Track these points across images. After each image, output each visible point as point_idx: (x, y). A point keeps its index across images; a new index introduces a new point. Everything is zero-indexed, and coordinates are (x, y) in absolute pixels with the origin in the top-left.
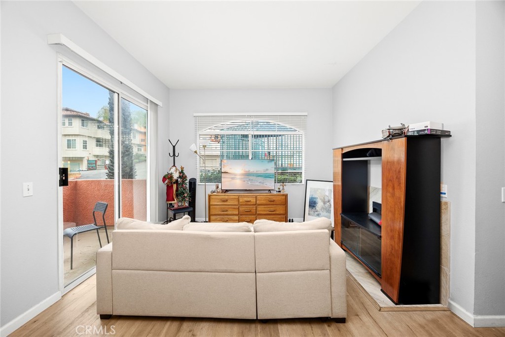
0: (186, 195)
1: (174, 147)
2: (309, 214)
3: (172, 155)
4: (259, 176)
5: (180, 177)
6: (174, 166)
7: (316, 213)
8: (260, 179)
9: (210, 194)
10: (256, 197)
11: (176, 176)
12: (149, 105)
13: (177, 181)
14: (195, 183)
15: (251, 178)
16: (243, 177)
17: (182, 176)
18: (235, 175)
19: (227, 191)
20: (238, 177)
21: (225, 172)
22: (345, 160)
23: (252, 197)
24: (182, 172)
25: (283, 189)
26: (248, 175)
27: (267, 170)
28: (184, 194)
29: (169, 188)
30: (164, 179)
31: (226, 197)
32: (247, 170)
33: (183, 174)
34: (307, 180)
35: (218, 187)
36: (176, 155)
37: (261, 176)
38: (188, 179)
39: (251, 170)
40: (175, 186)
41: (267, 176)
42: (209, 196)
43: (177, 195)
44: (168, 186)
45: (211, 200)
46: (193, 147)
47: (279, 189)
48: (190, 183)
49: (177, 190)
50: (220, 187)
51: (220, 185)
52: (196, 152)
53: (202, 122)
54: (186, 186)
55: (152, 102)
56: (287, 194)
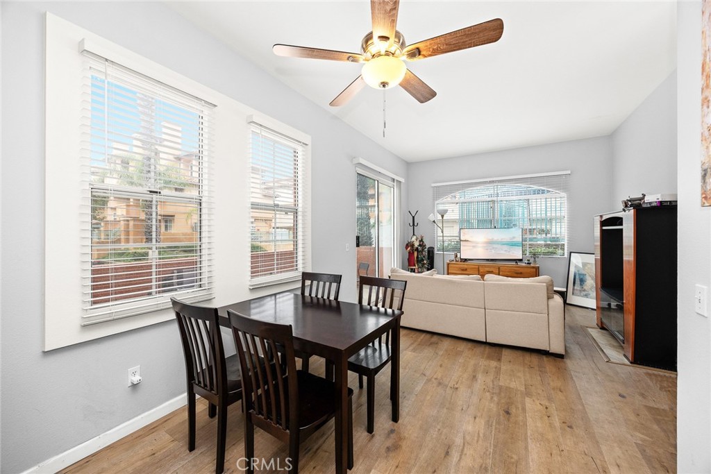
0: (425, 262)
1: (413, 217)
2: (573, 294)
3: (412, 224)
4: (504, 244)
5: (420, 245)
6: (414, 235)
7: (584, 293)
8: (505, 247)
9: (448, 262)
10: (499, 268)
11: (417, 244)
12: (395, 184)
13: (417, 248)
14: (433, 252)
15: (495, 246)
16: (485, 245)
17: (422, 244)
18: (477, 243)
19: (466, 260)
20: (480, 245)
21: (465, 241)
22: (604, 228)
23: (494, 267)
24: (421, 241)
25: (535, 261)
26: (490, 243)
27: (514, 238)
29: (411, 254)
30: (407, 246)
31: (466, 266)
32: (491, 238)
33: (423, 242)
34: (571, 253)
35: (456, 256)
36: (416, 224)
37: (507, 244)
38: (427, 247)
39: (495, 239)
40: (416, 253)
41: (513, 244)
42: (448, 264)
43: (418, 261)
44: (409, 253)
45: (450, 268)
46: (431, 217)
47: (529, 260)
48: (429, 251)
49: (417, 257)
50: (459, 256)
51: (459, 254)
52: (434, 222)
53: (439, 192)
54: (426, 253)
55: (397, 181)
56: (538, 267)
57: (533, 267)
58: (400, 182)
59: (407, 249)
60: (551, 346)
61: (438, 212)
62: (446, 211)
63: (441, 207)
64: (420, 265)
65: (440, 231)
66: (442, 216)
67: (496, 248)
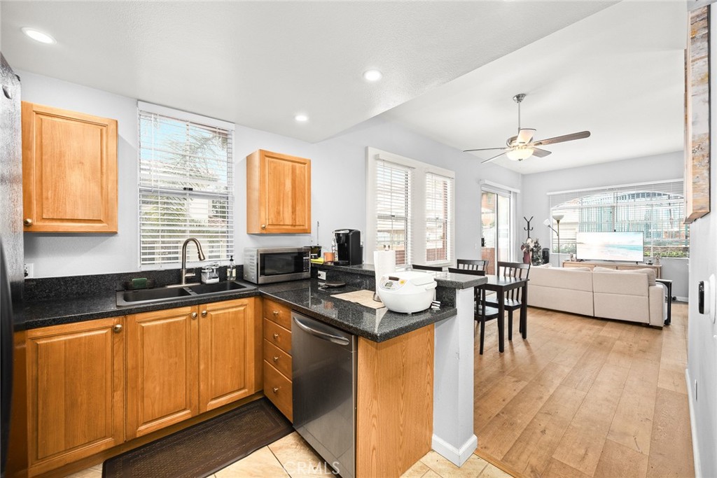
0: (540, 261)
1: (528, 223)
3: (526, 228)
4: (621, 248)
5: (535, 246)
6: (529, 237)
8: (623, 251)
9: (564, 261)
10: (617, 268)
11: (532, 246)
12: (511, 195)
13: (532, 249)
14: (548, 253)
17: (537, 246)
18: (593, 246)
19: (582, 260)
23: (611, 266)
24: (537, 242)
25: (657, 262)
26: (607, 246)
27: (633, 241)
28: (538, 259)
29: (526, 254)
30: (522, 247)
32: (607, 241)
33: (538, 244)
35: (572, 257)
36: (531, 229)
37: (624, 248)
38: (542, 248)
39: (611, 242)
40: (531, 253)
41: (632, 248)
42: (564, 264)
43: (533, 260)
44: (525, 253)
46: (547, 222)
47: (649, 261)
48: (544, 252)
49: (533, 257)
51: (574, 256)
52: (549, 226)
53: (555, 200)
54: (540, 253)
55: (514, 193)
56: (660, 268)
57: (655, 268)
58: (516, 193)
59: (522, 249)
60: (651, 320)
61: (554, 217)
62: (562, 217)
63: (556, 213)
64: (535, 263)
65: (555, 234)
66: (558, 221)
67: (612, 251)
